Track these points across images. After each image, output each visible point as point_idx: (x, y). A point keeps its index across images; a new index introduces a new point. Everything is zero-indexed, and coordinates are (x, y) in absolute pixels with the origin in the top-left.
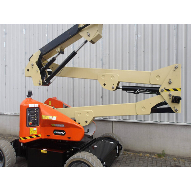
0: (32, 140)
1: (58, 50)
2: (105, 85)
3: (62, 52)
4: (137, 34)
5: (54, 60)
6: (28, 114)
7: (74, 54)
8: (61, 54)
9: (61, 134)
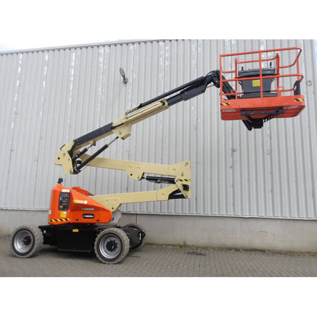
0: (62, 223)
1: (92, 142)
2: (131, 175)
3: (94, 144)
4: (163, 130)
5: (86, 150)
6: (61, 199)
7: (106, 147)
8: (93, 146)
9: (91, 218)
